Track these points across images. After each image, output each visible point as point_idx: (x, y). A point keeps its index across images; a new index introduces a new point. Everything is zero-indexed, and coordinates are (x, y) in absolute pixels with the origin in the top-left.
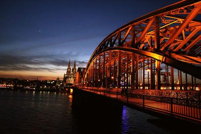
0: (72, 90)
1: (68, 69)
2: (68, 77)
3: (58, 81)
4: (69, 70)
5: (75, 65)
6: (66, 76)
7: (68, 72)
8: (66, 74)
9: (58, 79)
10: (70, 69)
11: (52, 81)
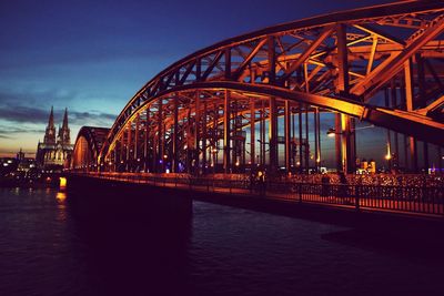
0: (63, 181)
1: (48, 130)
2: (50, 150)
3: (20, 158)
4: (51, 132)
5: (66, 122)
6: (42, 147)
7: (49, 137)
8: (42, 141)
9: (21, 153)
10: (54, 130)
11: (6, 159)
